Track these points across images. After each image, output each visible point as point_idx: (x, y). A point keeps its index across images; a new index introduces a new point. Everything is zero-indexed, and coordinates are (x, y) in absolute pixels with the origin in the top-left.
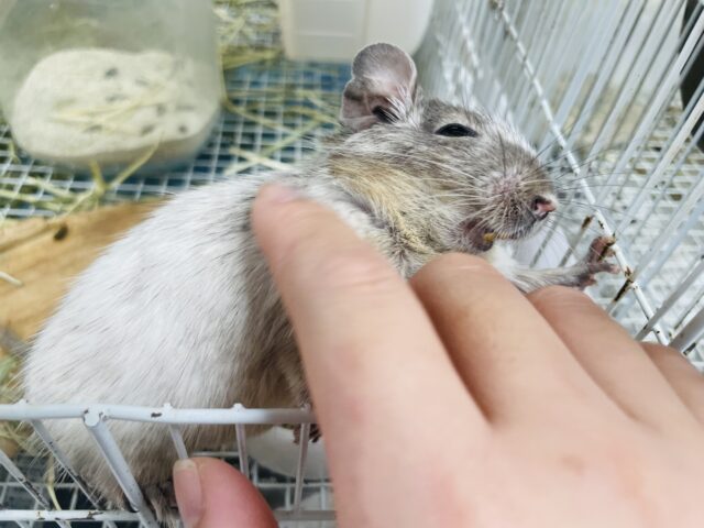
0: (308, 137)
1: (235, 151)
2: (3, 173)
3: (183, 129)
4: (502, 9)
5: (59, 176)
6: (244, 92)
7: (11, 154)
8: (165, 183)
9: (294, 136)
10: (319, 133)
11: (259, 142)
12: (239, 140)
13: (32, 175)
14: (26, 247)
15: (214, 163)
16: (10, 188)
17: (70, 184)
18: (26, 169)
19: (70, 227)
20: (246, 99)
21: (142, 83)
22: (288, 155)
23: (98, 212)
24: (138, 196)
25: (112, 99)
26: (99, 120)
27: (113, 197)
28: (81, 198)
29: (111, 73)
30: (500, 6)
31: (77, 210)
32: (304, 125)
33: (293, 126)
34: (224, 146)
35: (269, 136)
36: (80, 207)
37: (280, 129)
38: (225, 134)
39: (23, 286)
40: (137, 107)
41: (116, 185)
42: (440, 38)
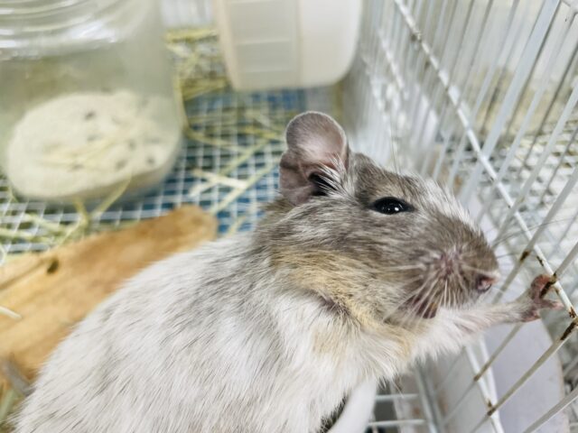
0: (259, 154)
1: (198, 173)
2: (4, 213)
3: (151, 161)
4: (420, 41)
5: (51, 211)
6: (203, 118)
7: (10, 195)
8: (140, 207)
9: (247, 154)
10: (269, 149)
11: (218, 162)
12: (201, 163)
13: (28, 211)
14: (24, 283)
15: (180, 186)
16: (9, 226)
17: (60, 217)
18: (23, 207)
19: (60, 260)
20: (205, 125)
21: (116, 121)
22: (243, 172)
23: (84, 242)
24: (117, 223)
25: (91, 139)
26: (80, 160)
27: (96, 226)
28: (70, 230)
29: (90, 116)
30: (419, 38)
31: (66, 242)
32: (255, 144)
33: (245, 145)
34: (188, 169)
35: (226, 156)
36: (70, 238)
37: (235, 148)
38: (188, 158)
39: (23, 318)
40: (112, 144)
41: (98, 214)
42: (366, 59)
